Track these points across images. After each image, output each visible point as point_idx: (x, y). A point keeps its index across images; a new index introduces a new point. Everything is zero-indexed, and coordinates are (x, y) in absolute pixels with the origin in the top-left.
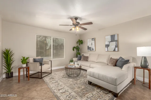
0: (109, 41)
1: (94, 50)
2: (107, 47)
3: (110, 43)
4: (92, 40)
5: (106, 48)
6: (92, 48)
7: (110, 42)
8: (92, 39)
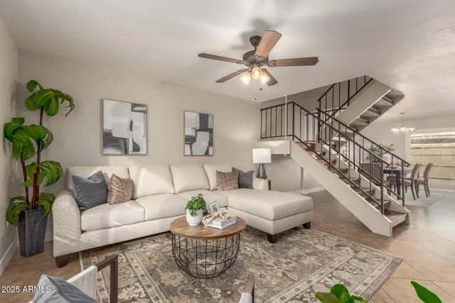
0: (195, 128)
1: (143, 151)
2: (191, 144)
3: (198, 133)
4: (133, 111)
5: (187, 147)
6: (134, 143)
7: (199, 130)
8: (134, 105)
